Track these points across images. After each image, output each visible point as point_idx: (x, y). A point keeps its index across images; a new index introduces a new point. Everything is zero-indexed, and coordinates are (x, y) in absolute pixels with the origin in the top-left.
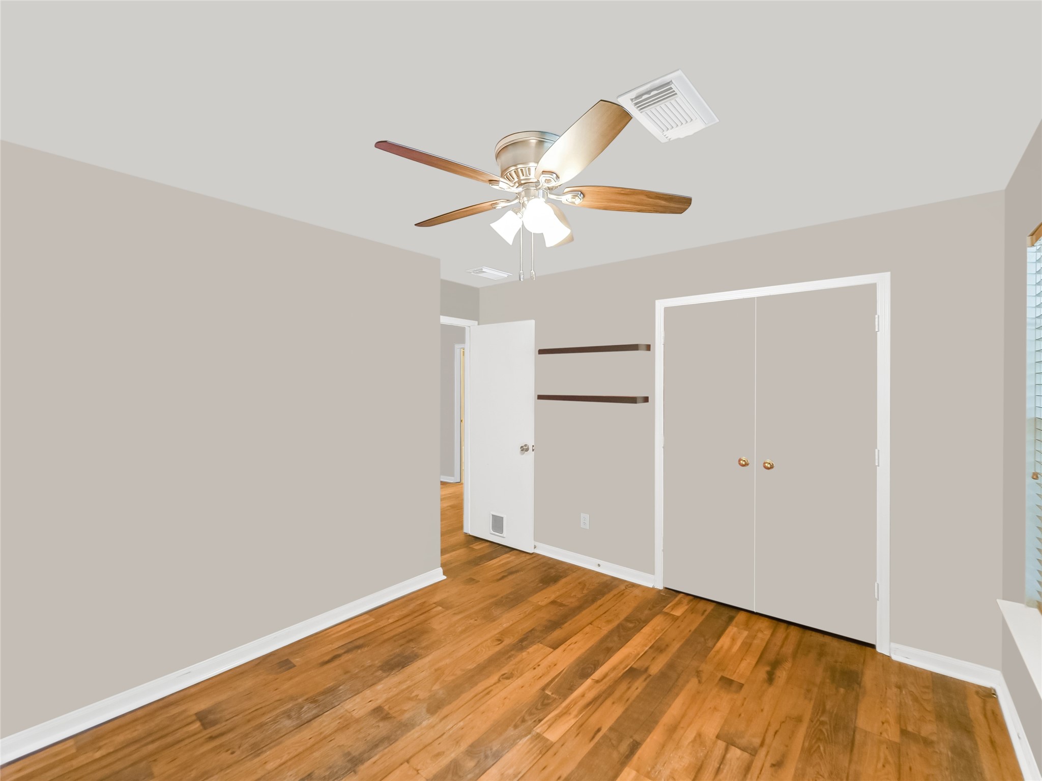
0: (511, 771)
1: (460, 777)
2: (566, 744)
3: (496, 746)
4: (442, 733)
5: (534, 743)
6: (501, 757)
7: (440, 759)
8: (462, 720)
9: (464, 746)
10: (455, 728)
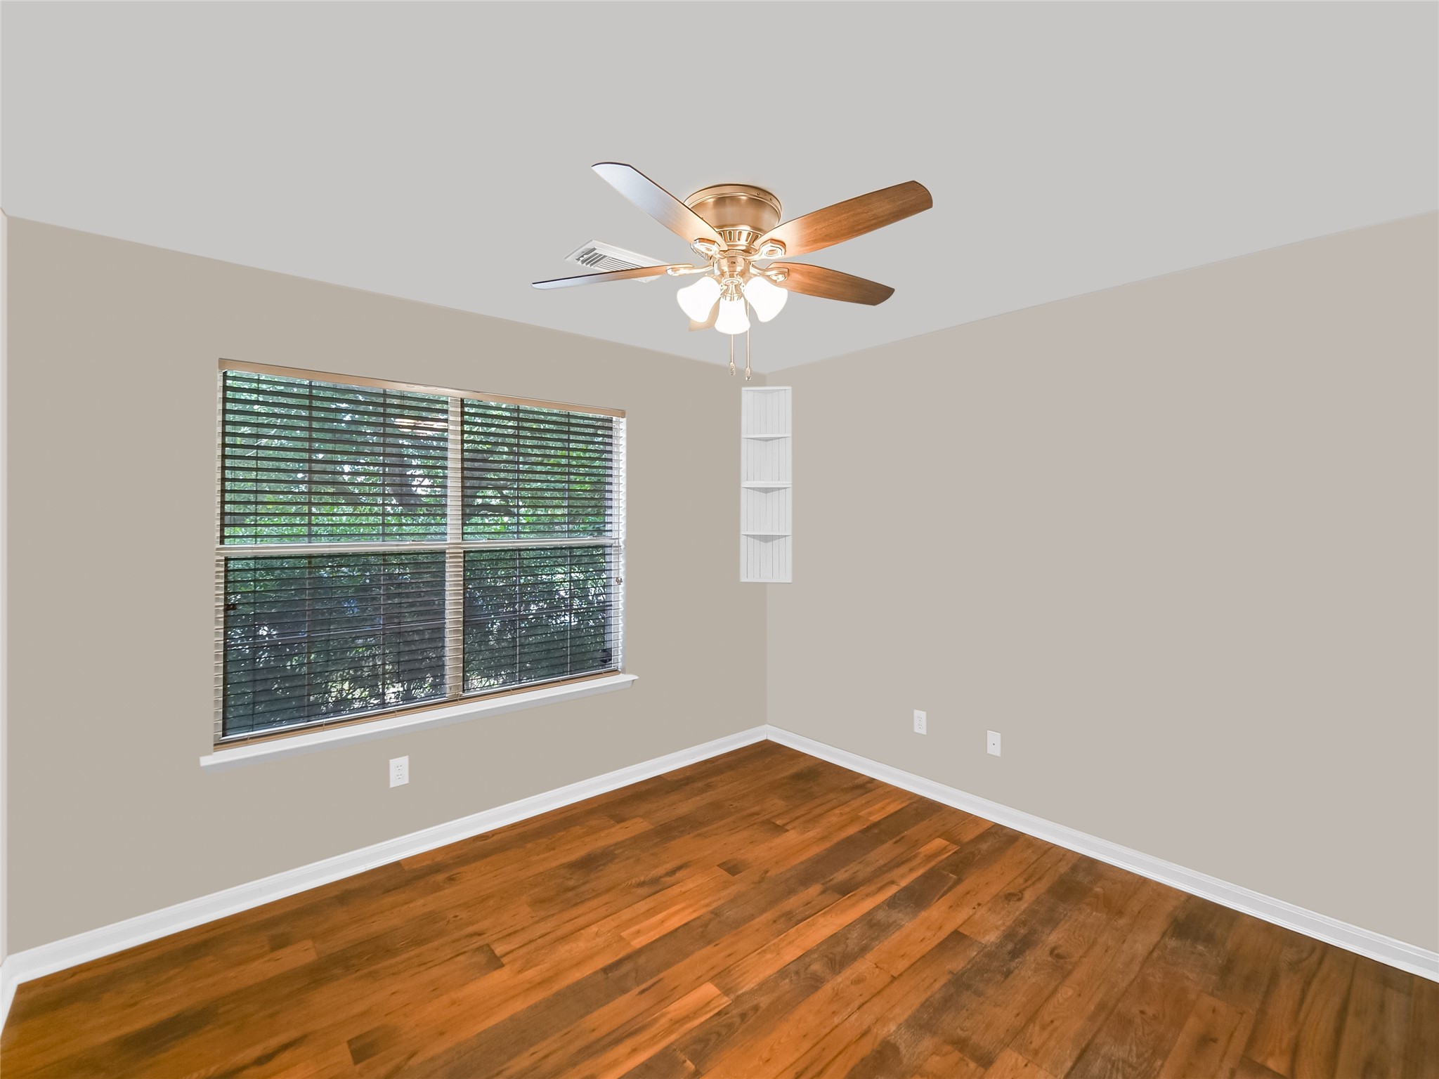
0: (769, 956)
1: (826, 956)
2: (695, 978)
3: (785, 985)
4: (861, 1009)
5: (735, 983)
6: (778, 971)
7: (853, 976)
8: (836, 1026)
9: (827, 989)
10: (845, 1015)
